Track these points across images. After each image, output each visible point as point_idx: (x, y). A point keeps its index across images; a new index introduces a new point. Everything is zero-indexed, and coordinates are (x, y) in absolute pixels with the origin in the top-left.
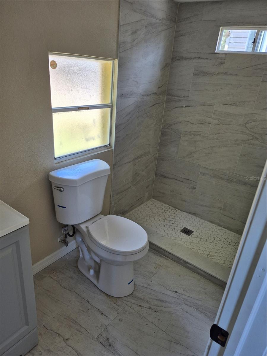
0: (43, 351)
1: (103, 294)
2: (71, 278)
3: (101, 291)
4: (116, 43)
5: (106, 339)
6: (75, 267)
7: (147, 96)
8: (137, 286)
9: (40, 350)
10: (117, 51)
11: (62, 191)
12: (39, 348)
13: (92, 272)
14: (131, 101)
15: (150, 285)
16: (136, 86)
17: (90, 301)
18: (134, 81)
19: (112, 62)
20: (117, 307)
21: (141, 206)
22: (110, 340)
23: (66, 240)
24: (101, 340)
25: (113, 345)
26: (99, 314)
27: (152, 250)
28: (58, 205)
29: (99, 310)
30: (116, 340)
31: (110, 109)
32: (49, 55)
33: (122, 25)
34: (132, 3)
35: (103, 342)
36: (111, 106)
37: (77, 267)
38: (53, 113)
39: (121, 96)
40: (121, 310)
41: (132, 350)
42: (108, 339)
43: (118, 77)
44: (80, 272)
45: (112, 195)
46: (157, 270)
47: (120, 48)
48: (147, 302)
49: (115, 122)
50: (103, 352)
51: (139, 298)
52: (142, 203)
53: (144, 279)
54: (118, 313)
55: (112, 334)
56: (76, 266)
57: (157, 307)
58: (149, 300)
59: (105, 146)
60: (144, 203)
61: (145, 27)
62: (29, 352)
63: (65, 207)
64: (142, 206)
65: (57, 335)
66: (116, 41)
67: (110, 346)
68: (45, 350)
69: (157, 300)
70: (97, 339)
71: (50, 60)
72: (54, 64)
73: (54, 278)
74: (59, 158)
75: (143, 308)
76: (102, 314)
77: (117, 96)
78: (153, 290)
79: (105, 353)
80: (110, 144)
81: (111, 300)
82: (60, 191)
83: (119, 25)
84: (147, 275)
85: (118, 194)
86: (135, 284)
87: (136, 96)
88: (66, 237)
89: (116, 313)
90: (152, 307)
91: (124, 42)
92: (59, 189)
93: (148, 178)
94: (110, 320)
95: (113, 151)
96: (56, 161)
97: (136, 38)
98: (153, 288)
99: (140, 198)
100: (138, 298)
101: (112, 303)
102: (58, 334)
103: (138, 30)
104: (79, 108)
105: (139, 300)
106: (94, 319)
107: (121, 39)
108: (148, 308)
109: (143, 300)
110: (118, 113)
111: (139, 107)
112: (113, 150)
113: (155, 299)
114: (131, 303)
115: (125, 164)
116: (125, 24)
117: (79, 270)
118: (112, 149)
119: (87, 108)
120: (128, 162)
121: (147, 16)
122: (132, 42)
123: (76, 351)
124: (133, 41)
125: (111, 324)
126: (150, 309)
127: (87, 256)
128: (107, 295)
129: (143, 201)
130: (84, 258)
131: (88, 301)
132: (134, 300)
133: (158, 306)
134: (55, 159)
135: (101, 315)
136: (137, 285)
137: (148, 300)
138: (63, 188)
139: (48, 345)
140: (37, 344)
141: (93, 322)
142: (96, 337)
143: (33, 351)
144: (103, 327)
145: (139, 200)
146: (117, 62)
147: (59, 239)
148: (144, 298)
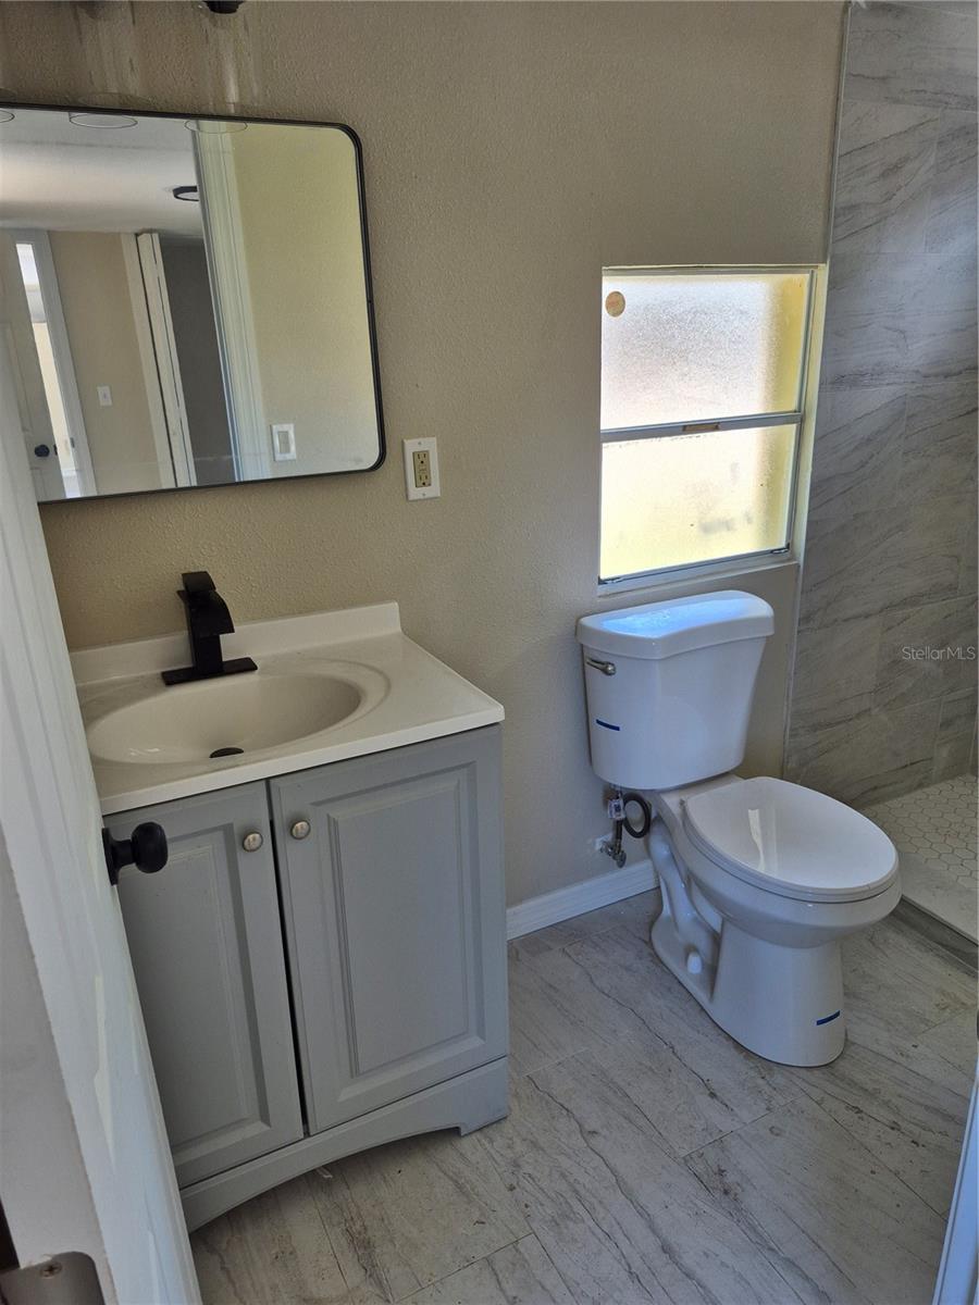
0: (517, 1140)
1: (724, 1041)
2: (628, 969)
3: (720, 1028)
4: (822, 214)
5: (716, 1170)
6: (646, 942)
7: (946, 377)
8: (853, 1048)
9: (510, 1136)
10: (826, 235)
11: (610, 674)
12: (507, 1127)
13: (695, 964)
14: (875, 399)
15: (908, 1056)
16: (898, 347)
17: (677, 1048)
18: (888, 328)
19: (808, 276)
20: (766, 1088)
21: (913, 795)
22: (731, 1178)
23: (620, 846)
24: (700, 1168)
25: (736, 1195)
26: (702, 1094)
27: (936, 945)
28: (598, 722)
29: (706, 1084)
30: (752, 1184)
31: (793, 427)
32: (604, 278)
33: (843, 153)
34: (884, 79)
35: (706, 1177)
36: (798, 417)
37: (650, 943)
38: (604, 445)
39: (836, 381)
40: (782, 1102)
41: (803, 1232)
42: (723, 1171)
43: (826, 320)
44: (657, 959)
45: (791, 730)
46: (946, 1014)
47: (835, 227)
48: (887, 1104)
49: (810, 469)
50: (697, 1202)
51: (856, 1084)
52: (920, 786)
53: (889, 1031)
54: (768, 1109)
55: (738, 1163)
56: (647, 940)
57: (923, 1132)
58: (894, 1100)
59: (772, 552)
60: (928, 786)
61: (935, 145)
62: (480, 1130)
63: (618, 729)
64: (919, 794)
65: (564, 1112)
66: (820, 207)
67: (726, 1192)
68: (525, 1140)
69: (927, 1108)
70: (686, 1161)
71: (605, 292)
72: (618, 302)
73: (574, 957)
74: (613, 579)
75: (865, 1117)
76: (713, 1095)
77: (821, 384)
78: (918, 1074)
79: (706, 1208)
80: (788, 546)
81: (752, 1065)
82: (605, 672)
83: (833, 154)
84: (900, 1023)
85: (815, 728)
86: (846, 1040)
87: (897, 380)
88: (618, 836)
89: (763, 1106)
90: (903, 1125)
91: (853, 207)
92: (604, 668)
93: (952, 690)
94: (737, 1119)
95: (798, 571)
96: (602, 590)
97: (901, 187)
98: (915, 1068)
99: (912, 764)
100: (852, 1083)
101: (752, 1073)
102: (567, 1110)
103: (906, 159)
104: (685, 427)
105: (855, 1092)
106: (684, 1103)
107: (842, 198)
108: (887, 1123)
109: (872, 1095)
110: (822, 437)
111: (909, 417)
112: (799, 566)
113: (918, 1104)
114: (826, 1092)
115: (845, 620)
116: (855, 150)
117: (655, 953)
118: (794, 562)
119: (710, 426)
120: (860, 616)
121: (946, 108)
122: (884, 202)
123: (613, 1172)
124: (889, 197)
125: (739, 1132)
126: (893, 1128)
127: (685, 914)
128: (738, 1046)
129: (925, 778)
130: (673, 919)
131: (672, 1047)
132: (837, 1085)
133: (930, 1130)
134: (602, 582)
135: (709, 1098)
136: (854, 1044)
137: (890, 1101)
138: (613, 665)
139: (534, 1129)
140: (505, 1118)
141: (679, 1109)
142: (683, 1153)
143: (490, 1131)
144: (711, 1134)
145: (908, 769)
146: (823, 272)
147: (598, 840)
148: (875, 1089)
